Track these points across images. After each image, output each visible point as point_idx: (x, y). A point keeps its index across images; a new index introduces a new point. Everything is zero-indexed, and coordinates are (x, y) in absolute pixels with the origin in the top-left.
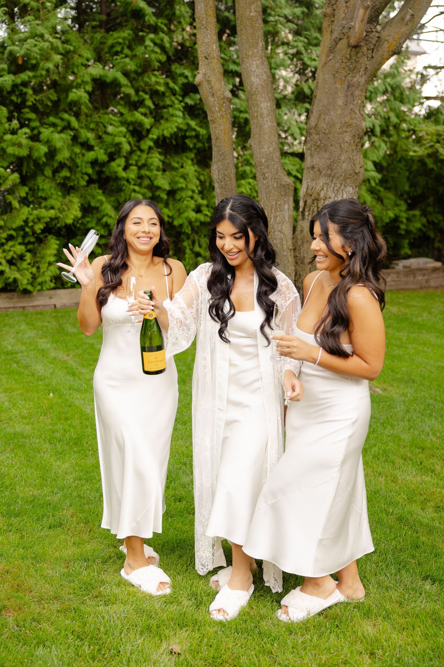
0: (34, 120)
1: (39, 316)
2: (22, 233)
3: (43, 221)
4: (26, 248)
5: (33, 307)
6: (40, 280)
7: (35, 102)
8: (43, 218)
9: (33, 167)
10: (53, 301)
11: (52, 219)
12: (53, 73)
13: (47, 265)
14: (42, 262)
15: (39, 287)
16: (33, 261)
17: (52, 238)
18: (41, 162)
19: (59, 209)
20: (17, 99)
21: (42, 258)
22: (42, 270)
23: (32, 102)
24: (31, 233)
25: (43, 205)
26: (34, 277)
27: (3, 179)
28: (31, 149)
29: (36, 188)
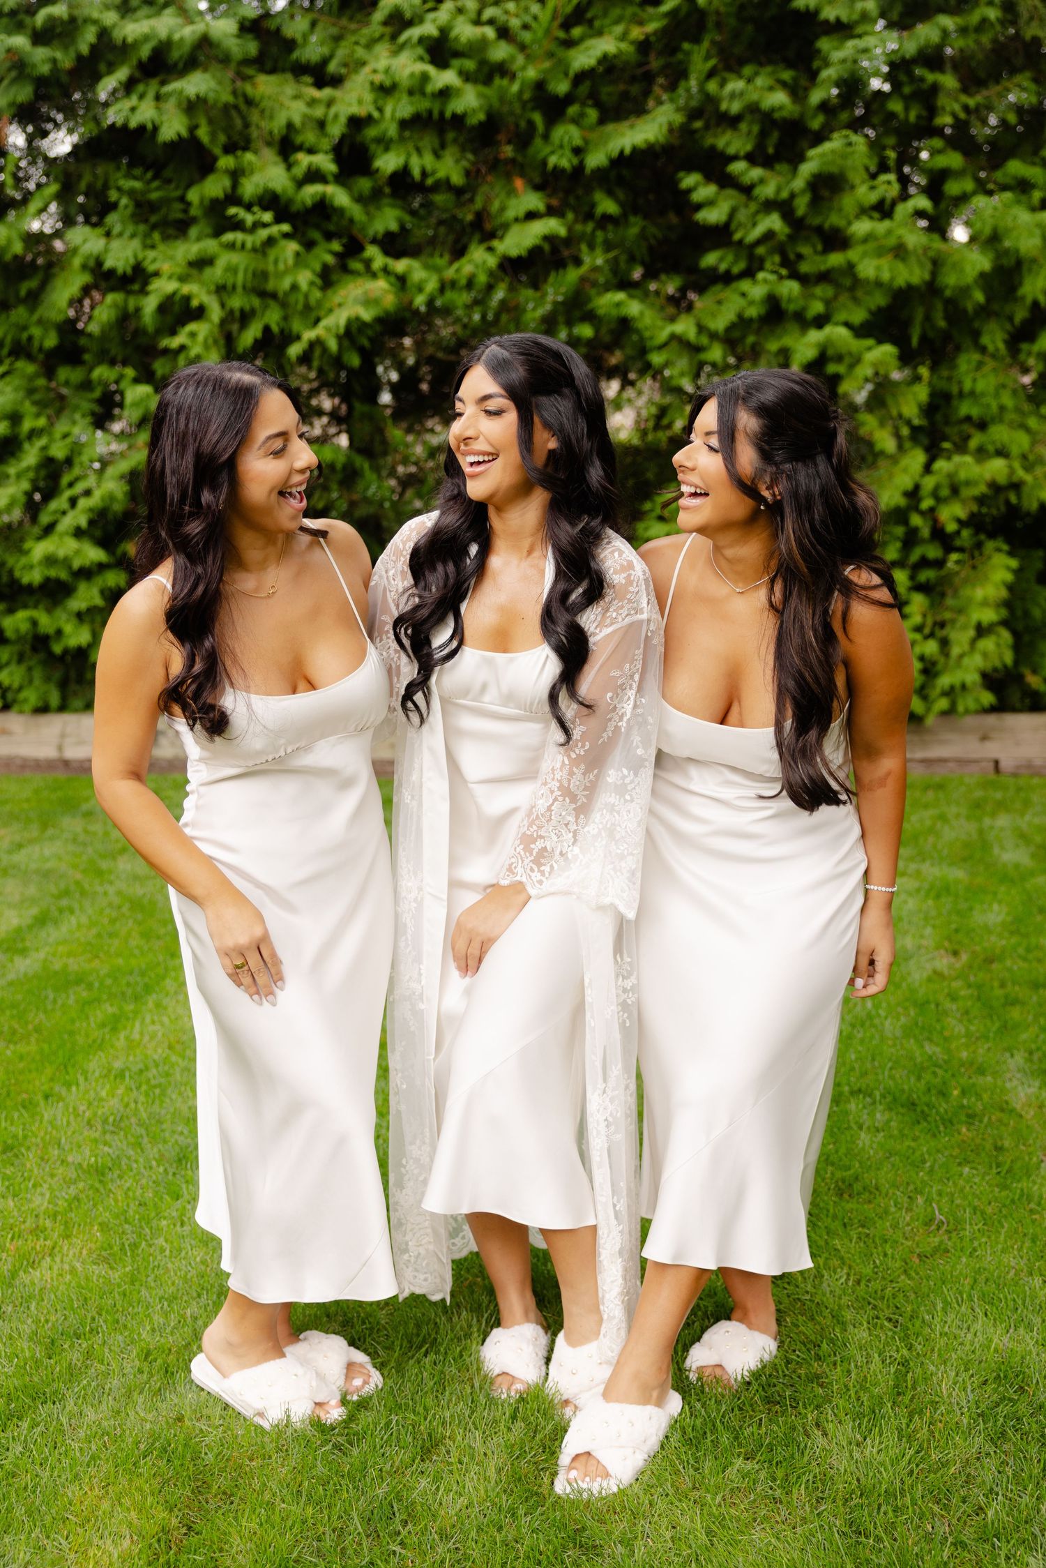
0: (959, 174)
1: (931, 795)
2: (899, 531)
3: (967, 493)
4: (912, 578)
5: (927, 762)
6: (944, 681)
7: (962, 115)
8: (968, 483)
9: (942, 324)
10: (992, 750)
11: (995, 487)
12: (1031, 18)
13: (971, 633)
14: (958, 625)
15: (943, 704)
16: (929, 621)
17: (999, 550)
18: (970, 307)
19: (1024, 457)
20: (907, 109)
21: (960, 611)
22: (955, 651)
23: (954, 115)
24: (926, 532)
25: (973, 444)
26: (930, 670)
27: (847, 360)
28: (937, 264)
29: (955, 390)
